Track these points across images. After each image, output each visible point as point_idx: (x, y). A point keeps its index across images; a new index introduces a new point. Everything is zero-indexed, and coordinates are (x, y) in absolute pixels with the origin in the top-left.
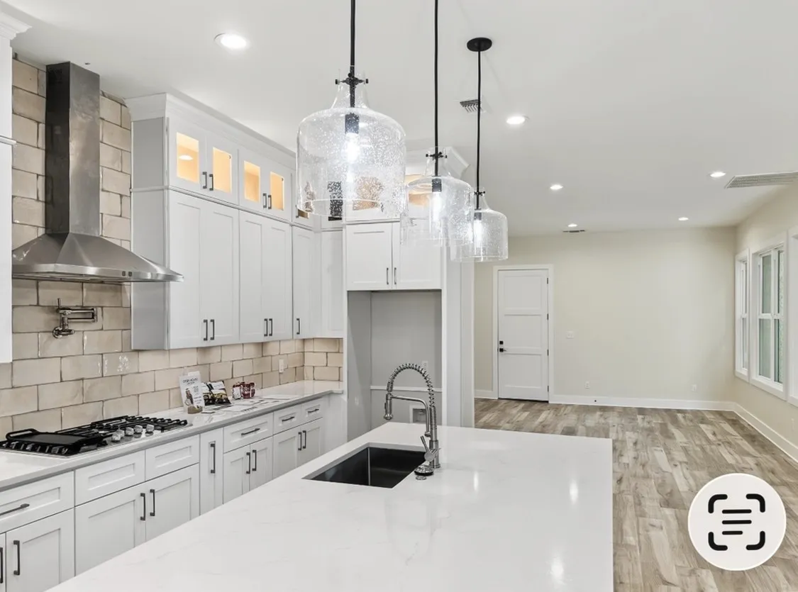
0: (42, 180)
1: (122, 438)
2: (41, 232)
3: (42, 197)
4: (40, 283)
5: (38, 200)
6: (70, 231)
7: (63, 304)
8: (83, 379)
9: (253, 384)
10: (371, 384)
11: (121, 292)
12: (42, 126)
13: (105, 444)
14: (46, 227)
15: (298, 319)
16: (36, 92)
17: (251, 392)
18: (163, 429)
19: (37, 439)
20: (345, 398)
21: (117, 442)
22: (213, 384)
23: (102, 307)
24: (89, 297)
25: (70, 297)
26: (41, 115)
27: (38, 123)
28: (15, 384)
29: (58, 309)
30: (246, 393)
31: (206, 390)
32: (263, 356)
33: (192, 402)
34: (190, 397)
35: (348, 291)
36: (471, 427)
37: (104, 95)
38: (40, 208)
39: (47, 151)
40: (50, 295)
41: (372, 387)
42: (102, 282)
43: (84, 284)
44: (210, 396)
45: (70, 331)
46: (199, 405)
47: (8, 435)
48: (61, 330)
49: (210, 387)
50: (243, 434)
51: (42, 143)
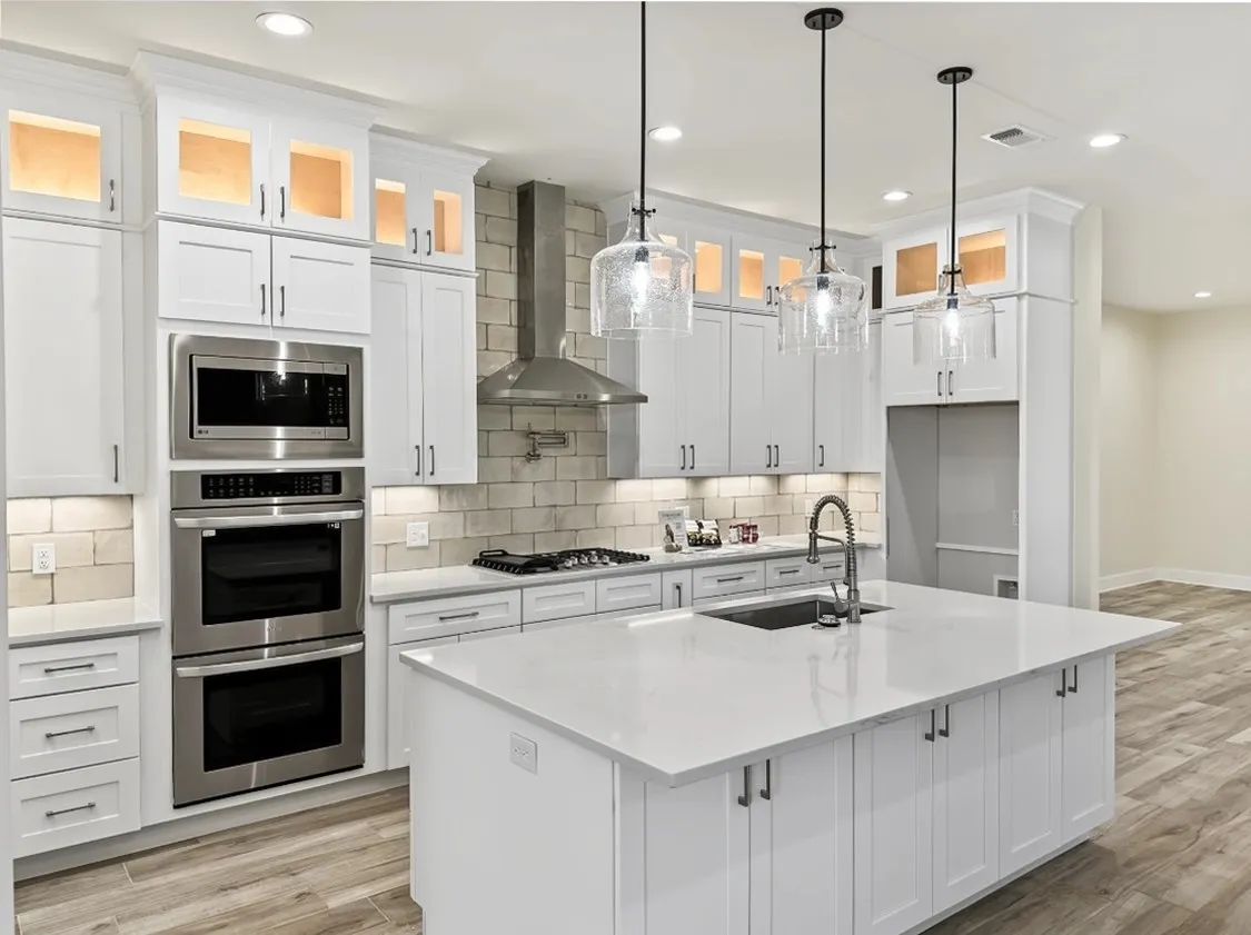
0: (514, 305)
1: (574, 565)
2: (515, 357)
3: (515, 323)
4: (514, 408)
5: (511, 325)
6: (537, 355)
7: (534, 429)
8: (555, 506)
9: (756, 526)
10: (937, 540)
11: (596, 415)
12: (514, 251)
13: (555, 569)
14: (519, 352)
15: (821, 447)
16: (507, 216)
17: (751, 536)
18: (619, 562)
19: (506, 560)
20: (883, 555)
21: (568, 568)
22: (704, 523)
23: (575, 432)
24: (563, 422)
25: (542, 422)
26: (513, 240)
27: (511, 247)
28: (491, 506)
29: (530, 434)
30: (745, 536)
31: (695, 528)
32: (779, 494)
33: (673, 541)
34: (670, 534)
35: (889, 408)
36: (992, 595)
37: (576, 203)
38: (513, 332)
39: (519, 274)
40: (522, 419)
41: (939, 545)
42: (576, 406)
43: (557, 409)
44: (698, 537)
45: (539, 455)
46: (680, 544)
47: (481, 554)
48: (533, 456)
49: (701, 526)
50: (719, 581)
51: (514, 268)
